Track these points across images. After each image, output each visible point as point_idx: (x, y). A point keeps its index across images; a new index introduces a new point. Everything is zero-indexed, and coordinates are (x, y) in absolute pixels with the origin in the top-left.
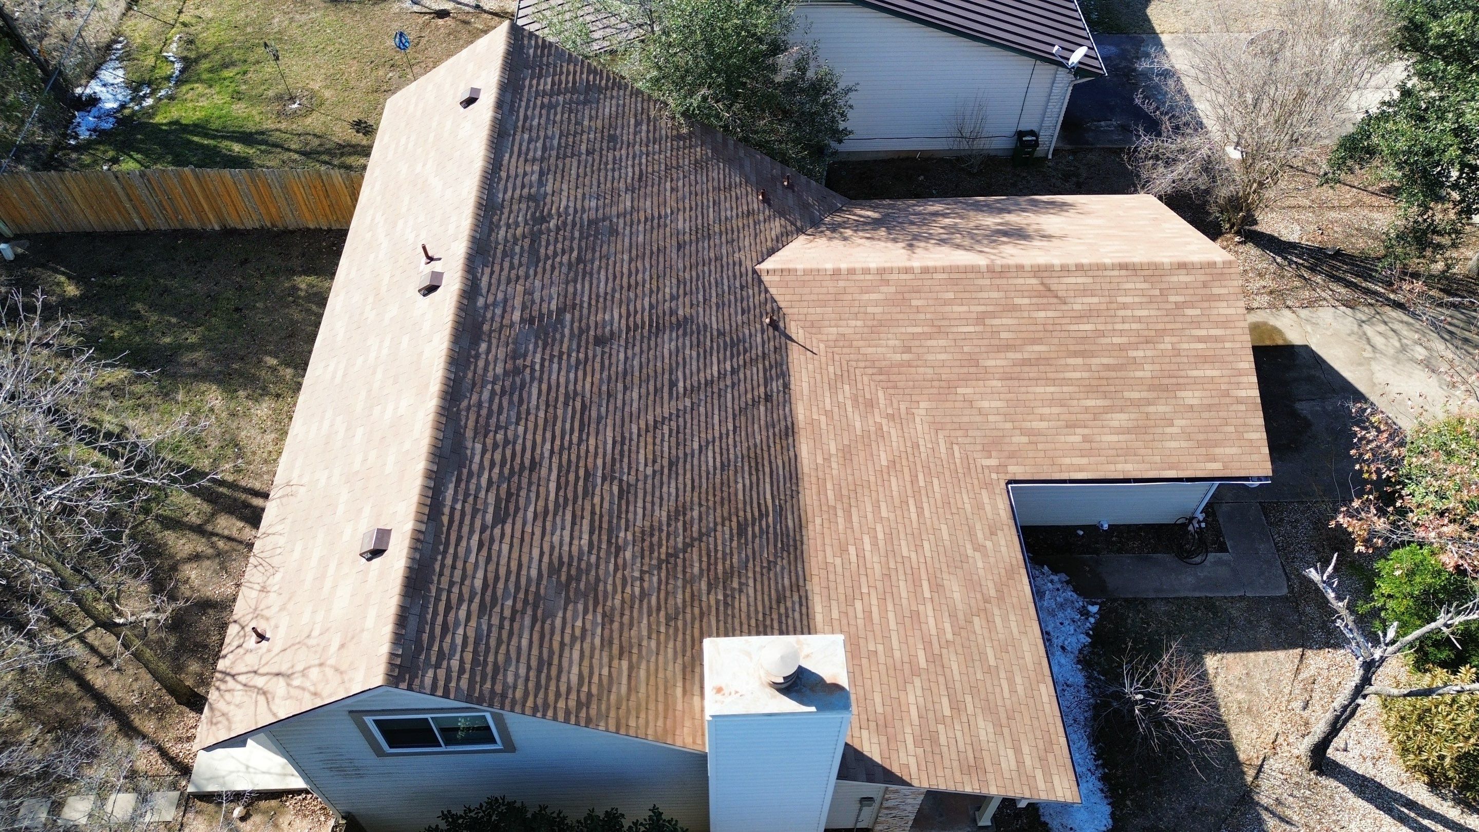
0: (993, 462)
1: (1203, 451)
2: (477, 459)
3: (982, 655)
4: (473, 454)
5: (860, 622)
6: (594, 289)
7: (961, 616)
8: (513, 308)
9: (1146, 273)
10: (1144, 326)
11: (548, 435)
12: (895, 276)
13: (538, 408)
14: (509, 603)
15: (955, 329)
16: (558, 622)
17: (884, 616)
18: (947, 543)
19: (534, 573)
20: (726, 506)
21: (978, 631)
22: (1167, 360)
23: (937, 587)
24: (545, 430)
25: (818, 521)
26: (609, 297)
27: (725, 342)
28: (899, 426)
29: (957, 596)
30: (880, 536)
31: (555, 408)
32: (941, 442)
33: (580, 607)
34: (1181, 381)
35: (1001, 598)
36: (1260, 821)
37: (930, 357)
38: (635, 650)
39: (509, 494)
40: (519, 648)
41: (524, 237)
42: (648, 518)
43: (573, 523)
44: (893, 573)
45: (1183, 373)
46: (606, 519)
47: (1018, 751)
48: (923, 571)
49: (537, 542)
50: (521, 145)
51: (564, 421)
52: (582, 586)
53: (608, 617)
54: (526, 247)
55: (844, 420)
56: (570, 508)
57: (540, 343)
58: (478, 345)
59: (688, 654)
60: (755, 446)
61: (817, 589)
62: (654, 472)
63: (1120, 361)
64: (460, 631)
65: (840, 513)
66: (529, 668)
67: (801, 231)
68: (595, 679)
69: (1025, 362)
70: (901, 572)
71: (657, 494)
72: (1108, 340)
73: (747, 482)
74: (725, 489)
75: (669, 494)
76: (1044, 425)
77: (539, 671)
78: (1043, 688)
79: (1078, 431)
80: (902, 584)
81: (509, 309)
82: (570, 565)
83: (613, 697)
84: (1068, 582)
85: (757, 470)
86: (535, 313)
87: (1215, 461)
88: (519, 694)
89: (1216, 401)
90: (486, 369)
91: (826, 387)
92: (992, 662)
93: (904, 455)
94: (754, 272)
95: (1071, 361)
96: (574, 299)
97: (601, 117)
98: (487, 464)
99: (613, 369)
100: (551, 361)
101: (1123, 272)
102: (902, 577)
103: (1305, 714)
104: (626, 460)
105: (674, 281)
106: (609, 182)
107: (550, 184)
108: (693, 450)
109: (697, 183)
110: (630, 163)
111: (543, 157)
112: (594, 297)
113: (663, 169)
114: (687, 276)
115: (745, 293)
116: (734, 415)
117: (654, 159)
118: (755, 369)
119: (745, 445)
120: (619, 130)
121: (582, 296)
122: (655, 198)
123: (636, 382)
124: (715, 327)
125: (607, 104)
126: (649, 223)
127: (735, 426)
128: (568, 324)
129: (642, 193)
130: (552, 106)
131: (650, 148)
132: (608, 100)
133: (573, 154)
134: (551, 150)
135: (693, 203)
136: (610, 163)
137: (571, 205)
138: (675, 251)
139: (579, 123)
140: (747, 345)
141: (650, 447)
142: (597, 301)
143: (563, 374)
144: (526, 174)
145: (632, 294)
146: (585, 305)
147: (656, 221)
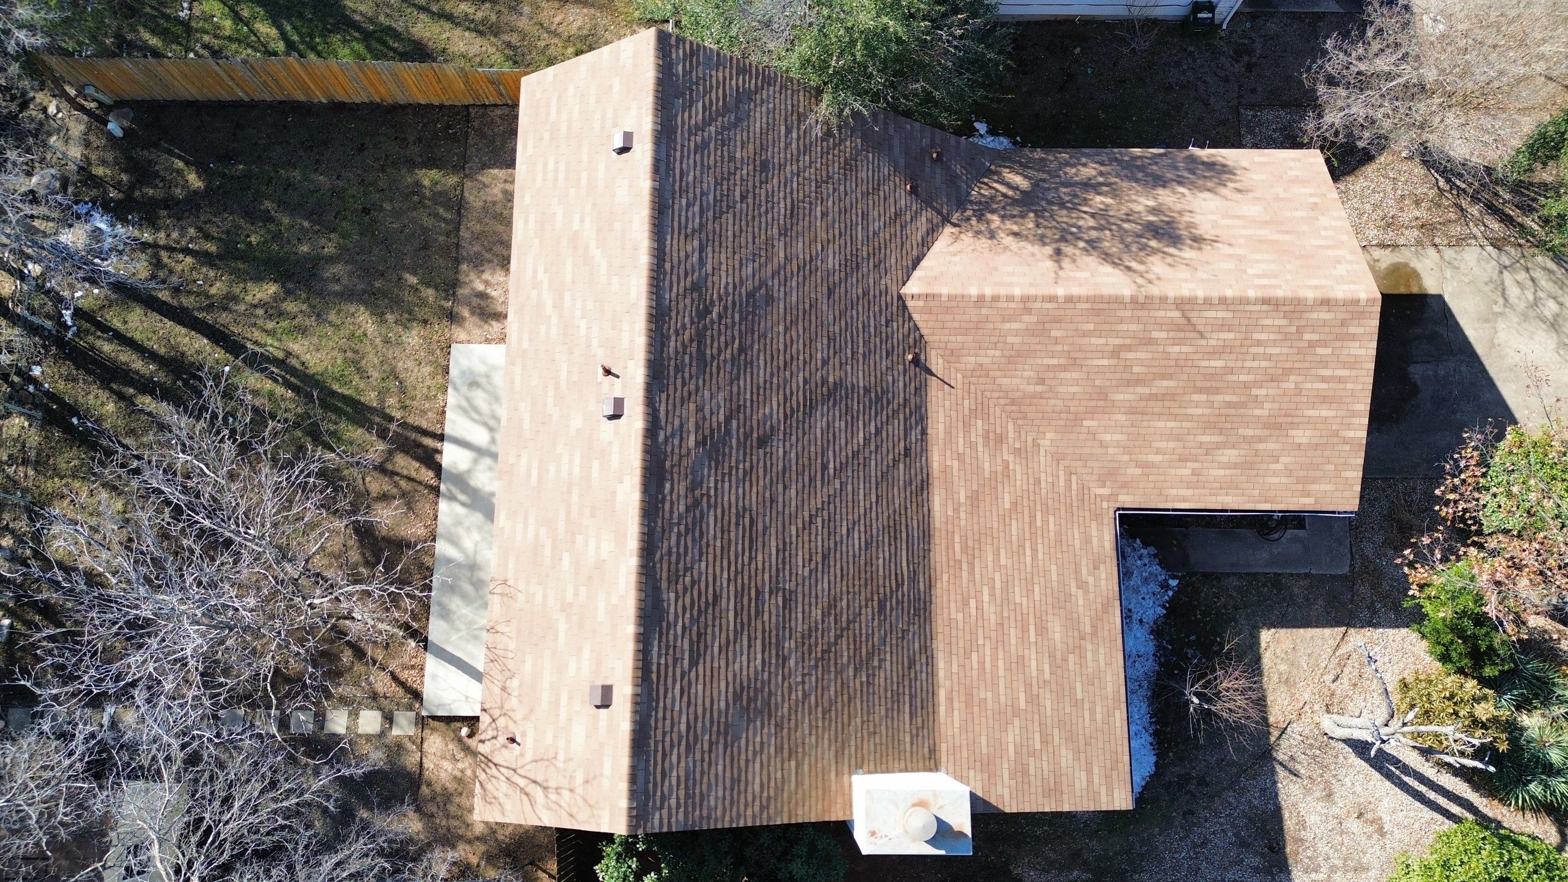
0: (1106, 491)
1: (1300, 487)
2: (672, 610)
3: (1072, 689)
4: (669, 605)
5: (975, 673)
6: (755, 381)
7: (1059, 655)
8: (689, 432)
9: (1287, 308)
10: (1273, 364)
11: (725, 564)
12: (1038, 305)
13: (715, 537)
14: (707, 737)
15: (1090, 362)
16: (743, 741)
17: (995, 666)
18: (1055, 584)
19: (723, 704)
20: (869, 587)
21: (1071, 668)
22: (1288, 399)
23: (1042, 630)
24: (722, 558)
25: (945, 577)
26: (768, 386)
27: (870, 399)
28: (1024, 461)
29: (1057, 636)
30: (998, 585)
31: (729, 531)
32: (1061, 473)
33: (758, 723)
34: (1296, 420)
35: (1094, 633)
36: (1273, 772)
37: (1062, 389)
38: (800, 750)
39: (699, 635)
40: (717, 775)
41: (692, 340)
42: (806, 621)
43: (749, 646)
44: (1006, 622)
45: (1299, 413)
46: (774, 633)
47: (1089, 772)
48: (1031, 615)
49: (723, 676)
50: (680, 216)
51: (737, 544)
52: (759, 704)
53: (779, 726)
54: (694, 354)
55: (974, 462)
56: (746, 633)
57: (713, 463)
58: (663, 487)
59: (840, 740)
60: (895, 511)
61: (941, 647)
62: (811, 571)
63: (1243, 399)
64: (674, 774)
65: (965, 566)
66: (725, 788)
67: (946, 220)
68: (772, 784)
69: (1153, 397)
70: (1012, 619)
71: (813, 594)
72: (1235, 378)
73: (887, 553)
74: (868, 569)
75: (823, 590)
76: (1159, 458)
77: (732, 790)
78: (1117, 713)
79: (1189, 464)
80: (1012, 631)
81: (685, 436)
82: (749, 688)
83: (786, 794)
84: (1155, 556)
85: (895, 538)
86: (707, 432)
87: (1308, 496)
88: (719, 812)
89: (1324, 440)
90: (671, 512)
91: (961, 425)
92: (1079, 696)
93: (1025, 495)
94: (900, 297)
95: (1196, 397)
96: (739, 400)
97: (752, 140)
98: (680, 611)
99: (774, 470)
100: (723, 481)
101: (1265, 308)
102: (1013, 625)
103: (1333, 686)
104: (787, 567)
105: (825, 341)
106: (763, 232)
107: (710, 261)
108: (842, 536)
109: (846, 194)
110: (782, 194)
111: (701, 224)
112: (755, 390)
113: (813, 188)
114: (837, 329)
115: (889, 329)
116: (877, 483)
117: (804, 178)
118: (896, 422)
119: (886, 514)
120: (770, 149)
121: (745, 393)
122: (807, 234)
123: (794, 477)
124: (861, 385)
125: (758, 115)
126: (801, 273)
127: (877, 497)
128: (734, 432)
129: (794, 234)
130: (705, 145)
131: (801, 163)
132: (758, 109)
133: (728, 207)
134: (708, 210)
135: (843, 226)
136: (763, 203)
137: (730, 280)
138: (825, 301)
139: (732, 158)
140: (890, 395)
141: (806, 546)
142: (758, 394)
143: (733, 491)
144: (687, 256)
145: (788, 373)
146: (748, 404)
147: (808, 268)
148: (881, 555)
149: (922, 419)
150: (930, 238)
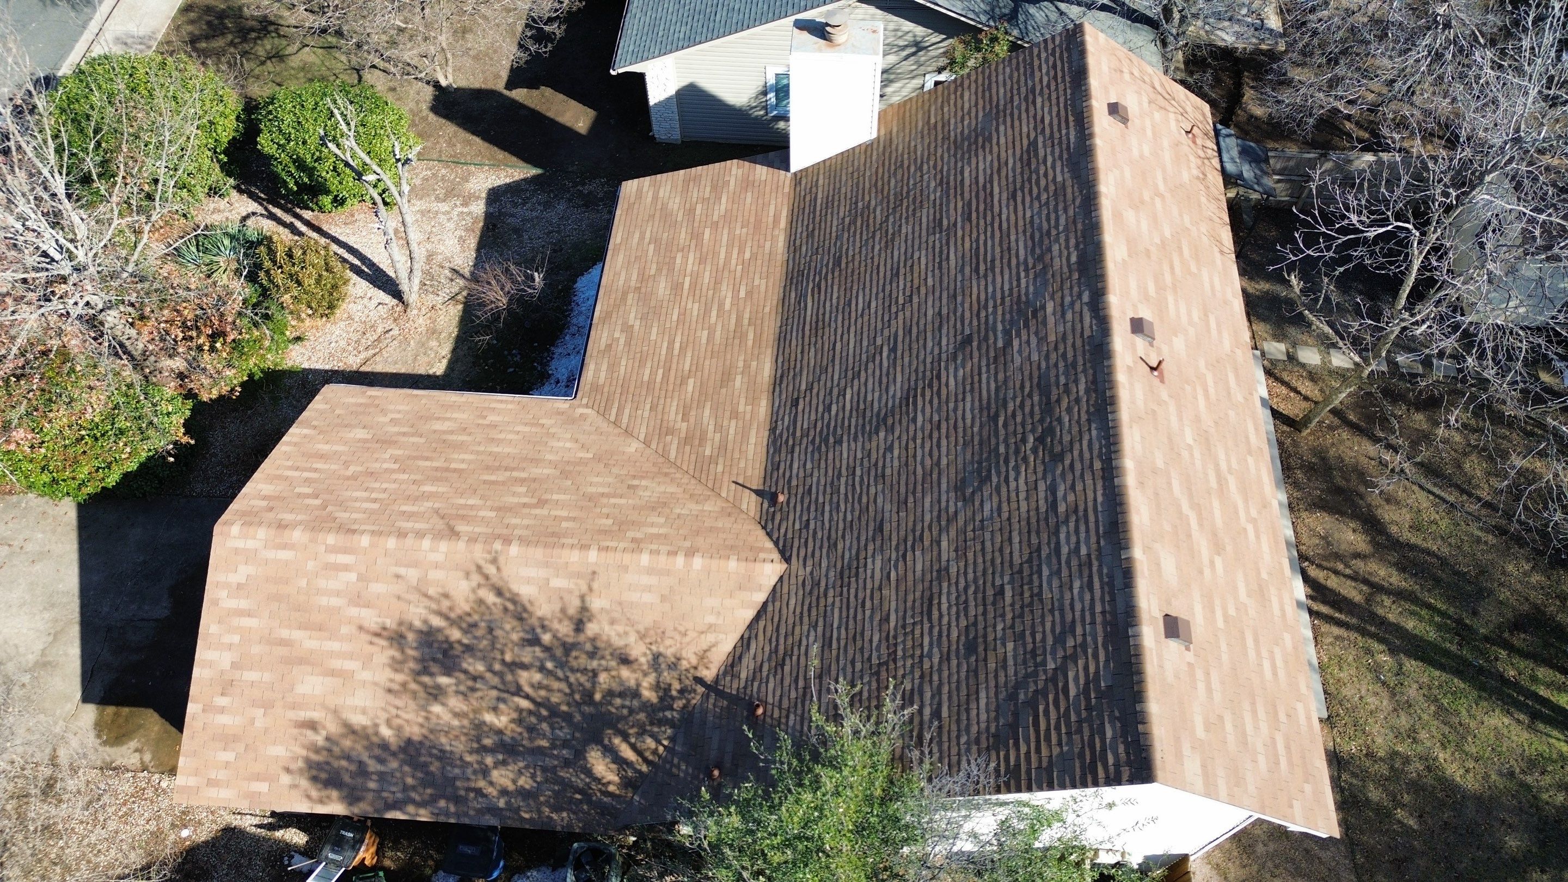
0: (581, 409)
1: (377, 402)
2: (1058, 169)
3: (657, 250)
4: (1062, 171)
6: (977, 395)
8: (1054, 314)
9: (329, 525)
10: (366, 484)
11: (1005, 225)
12: (623, 545)
13: (1017, 241)
14: (1016, 103)
17: (729, 253)
19: (1002, 129)
20: (849, 271)
21: (654, 265)
22: (361, 459)
23: (677, 287)
24: (1009, 228)
25: (767, 309)
26: (960, 397)
27: (835, 435)
28: (664, 424)
29: (662, 285)
30: (714, 313)
31: (1002, 252)
32: (625, 420)
33: (966, 132)
34: (359, 445)
36: (472, 273)
37: (610, 480)
38: (926, 132)
39: (1029, 164)
40: (1005, 86)
42: (917, 219)
43: (977, 177)
44: (711, 287)
45: (353, 449)
46: (952, 197)
47: (655, 198)
48: (685, 296)
49: (1003, 146)
51: (993, 245)
52: (966, 144)
53: (946, 138)
54: (1054, 388)
55: (720, 413)
56: (981, 185)
57: (1023, 298)
58: (1078, 257)
60: (816, 344)
62: (912, 257)
63: (410, 462)
64: (1044, 71)
65: (746, 322)
69: (510, 469)
70: (704, 290)
71: (909, 242)
72: (413, 477)
73: (828, 304)
74: (849, 285)
75: (899, 248)
76: (518, 429)
79: (487, 423)
80: (706, 281)
81: (1058, 309)
82: (976, 150)
85: (817, 322)
86: (1032, 323)
89: (336, 429)
90: (1067, 240)
94: (787, 560)
95: (462, 466)
96: (996, 368)
98: (1050, 172)
99: (952, 323)
100: (1011, 289)
102: (705, 286)
104: (937, 250)
105: (888, 471)
106: (971, 561)
107: (1042, 495)
108: (877, 299)
109: (853, 663)
110: (945, 620)
111: (1057, 533)
112: (976, 385)
113: (900, 648)
114: (872, 490)
115: (805, 518)
116: (833, 361)
117: (912, 656)
118: (805, 426)
119: (826, 337)
120: (963, 675)
121: (988, 378)
122: (910, 583)
123: (929, 327)
124: (845, 445)
125: (983, 717)
126: (918, 533)
127: (834, 349)
128: (1000, 335)
129: (928, 577)
130: (1060, 640)
131: (917, 675)
132: (983, 726)
133: (1020, 571)
134: (1049, 556)
135: (859, 617)
136: (971, 598)
137: (1013, 485)
138: (887, 515)
139: (1019, 637)
140: (810, 449)
141: (916, 275)
142: (972, 383)
143: (999, 286)
144: (1073, 487)
145: (936, 418)
146: (984, 369)
147: (909, 544)
148: (834, 301)
149: (774, 442)
150: (738, 654)
